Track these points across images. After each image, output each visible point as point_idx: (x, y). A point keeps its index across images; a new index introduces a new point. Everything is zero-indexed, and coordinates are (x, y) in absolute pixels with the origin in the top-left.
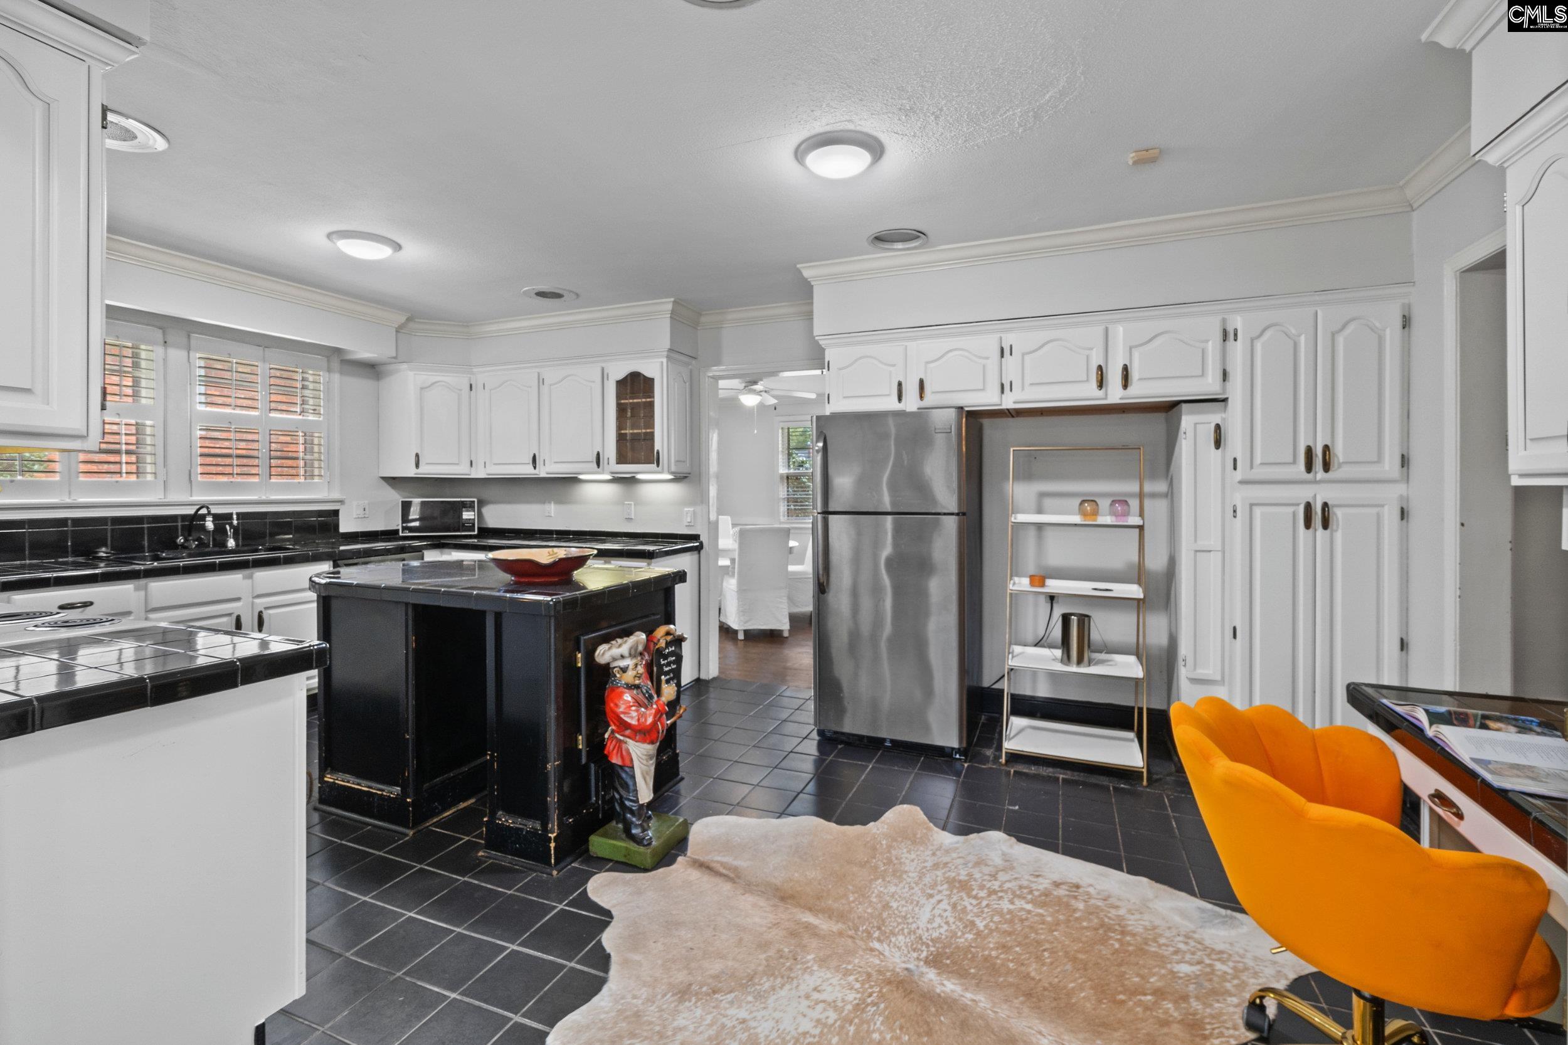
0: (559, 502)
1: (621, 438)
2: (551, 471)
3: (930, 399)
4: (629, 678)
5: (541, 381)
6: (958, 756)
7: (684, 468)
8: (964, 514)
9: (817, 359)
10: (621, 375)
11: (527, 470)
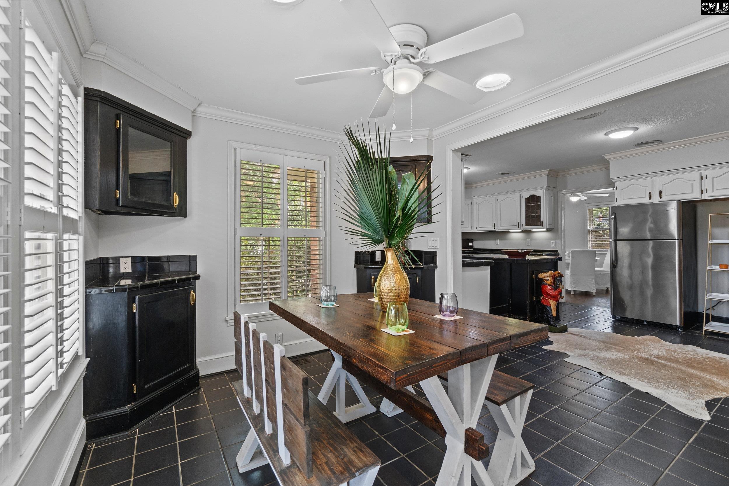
0: (501, 239)
1: (527, 217)
2: (501, 229)
3: (664, 198)
4: (549, 282)
5: (497, 200)
6: (680, 330)
7: (552, 227)
8: (681, 240)
9: (612, 184)
10: (527, 196)
11: (492, 229)
